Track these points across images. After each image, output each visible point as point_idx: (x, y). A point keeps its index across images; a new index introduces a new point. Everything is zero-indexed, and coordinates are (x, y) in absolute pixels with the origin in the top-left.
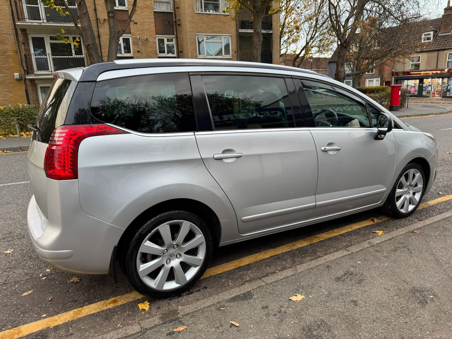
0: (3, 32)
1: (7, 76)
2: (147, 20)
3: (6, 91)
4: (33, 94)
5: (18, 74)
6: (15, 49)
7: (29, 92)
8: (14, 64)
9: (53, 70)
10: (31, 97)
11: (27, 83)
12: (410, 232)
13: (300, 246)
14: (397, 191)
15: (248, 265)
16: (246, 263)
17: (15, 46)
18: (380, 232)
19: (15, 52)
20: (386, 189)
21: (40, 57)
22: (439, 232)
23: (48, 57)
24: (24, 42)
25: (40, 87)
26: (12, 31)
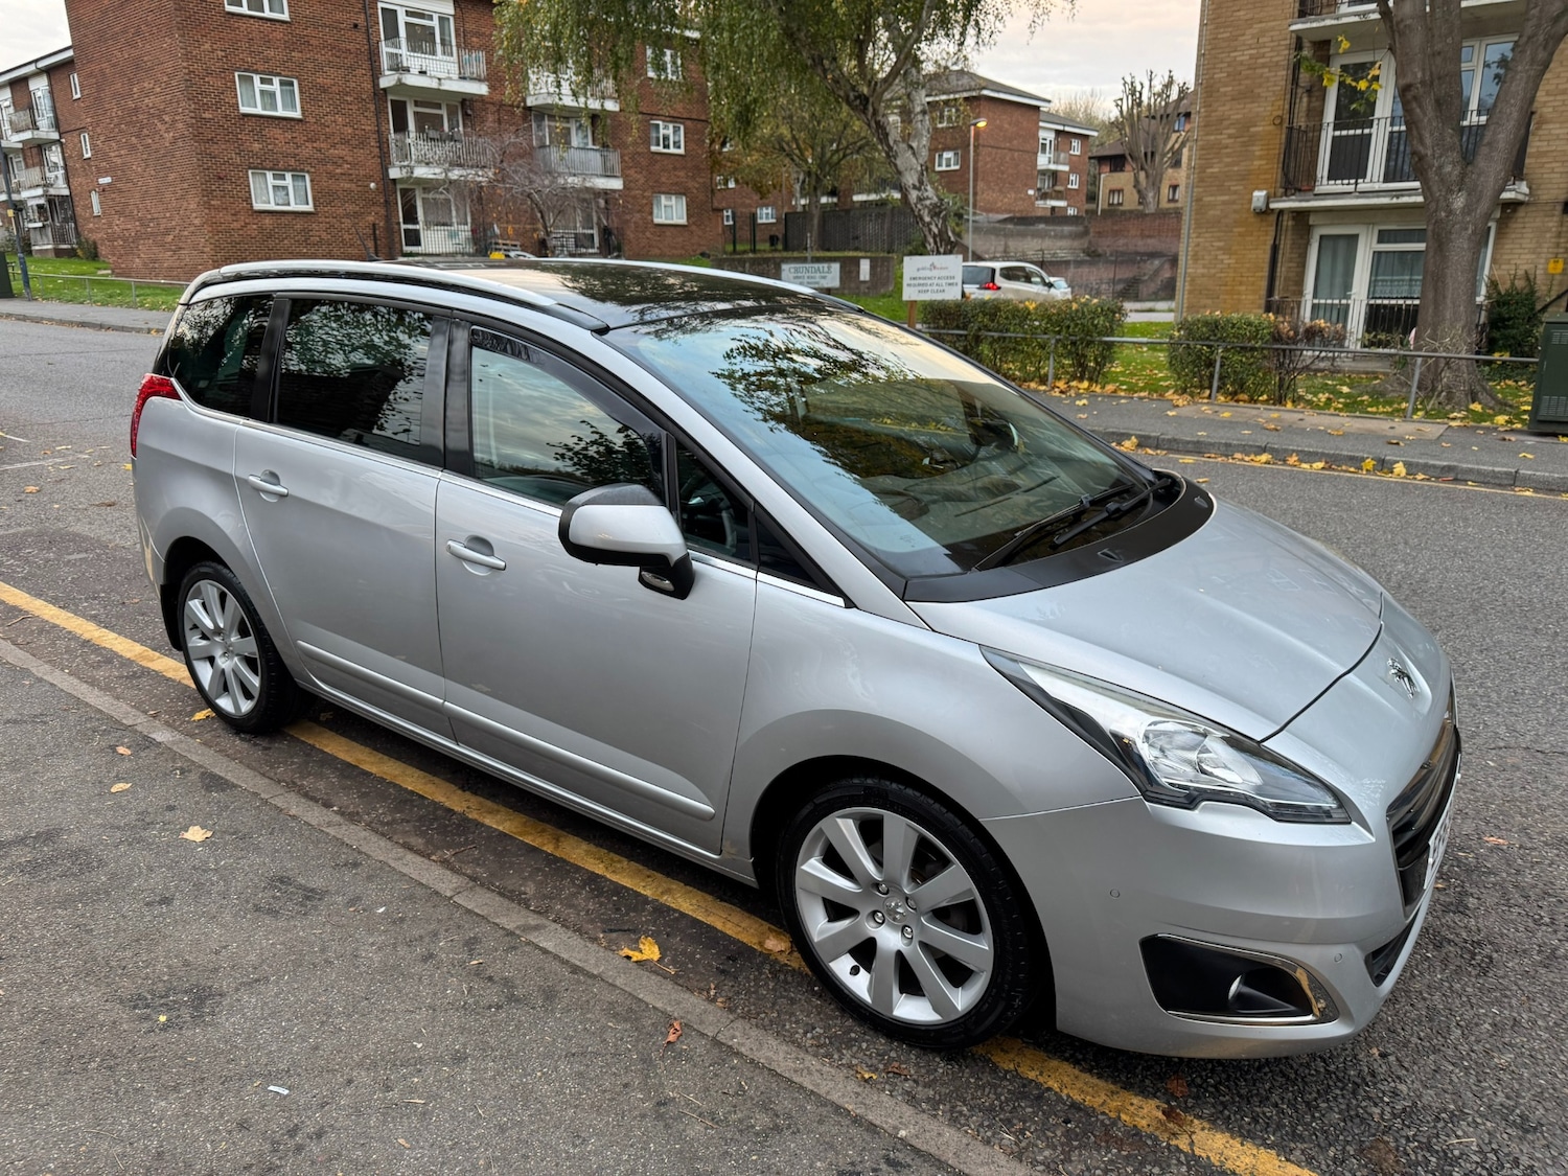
0: (1262, 61)
1: (1234, 202)
3: (1219, 249)
4: (1291, 260)
5: (1264, 193)
6: (1280, 113)
7: (1281, 252)
8: (1261, 162)
9: (1375, 179)
10: (1281, 271)
11: (1285, 223)
12: (668, 1019)
13: (488, 821)
14: (804, 867)
15: (367, 774)
16: (374, 770)
17: (1281, 102)
18: (650, 951)
19: (1278, 122)
20: (711, 810)
21: (1351, 132)
22: (705, 1106)
23: (1374, 130)
24: (1311, 87)
25: (1321, 237)
26: (1287, 52)
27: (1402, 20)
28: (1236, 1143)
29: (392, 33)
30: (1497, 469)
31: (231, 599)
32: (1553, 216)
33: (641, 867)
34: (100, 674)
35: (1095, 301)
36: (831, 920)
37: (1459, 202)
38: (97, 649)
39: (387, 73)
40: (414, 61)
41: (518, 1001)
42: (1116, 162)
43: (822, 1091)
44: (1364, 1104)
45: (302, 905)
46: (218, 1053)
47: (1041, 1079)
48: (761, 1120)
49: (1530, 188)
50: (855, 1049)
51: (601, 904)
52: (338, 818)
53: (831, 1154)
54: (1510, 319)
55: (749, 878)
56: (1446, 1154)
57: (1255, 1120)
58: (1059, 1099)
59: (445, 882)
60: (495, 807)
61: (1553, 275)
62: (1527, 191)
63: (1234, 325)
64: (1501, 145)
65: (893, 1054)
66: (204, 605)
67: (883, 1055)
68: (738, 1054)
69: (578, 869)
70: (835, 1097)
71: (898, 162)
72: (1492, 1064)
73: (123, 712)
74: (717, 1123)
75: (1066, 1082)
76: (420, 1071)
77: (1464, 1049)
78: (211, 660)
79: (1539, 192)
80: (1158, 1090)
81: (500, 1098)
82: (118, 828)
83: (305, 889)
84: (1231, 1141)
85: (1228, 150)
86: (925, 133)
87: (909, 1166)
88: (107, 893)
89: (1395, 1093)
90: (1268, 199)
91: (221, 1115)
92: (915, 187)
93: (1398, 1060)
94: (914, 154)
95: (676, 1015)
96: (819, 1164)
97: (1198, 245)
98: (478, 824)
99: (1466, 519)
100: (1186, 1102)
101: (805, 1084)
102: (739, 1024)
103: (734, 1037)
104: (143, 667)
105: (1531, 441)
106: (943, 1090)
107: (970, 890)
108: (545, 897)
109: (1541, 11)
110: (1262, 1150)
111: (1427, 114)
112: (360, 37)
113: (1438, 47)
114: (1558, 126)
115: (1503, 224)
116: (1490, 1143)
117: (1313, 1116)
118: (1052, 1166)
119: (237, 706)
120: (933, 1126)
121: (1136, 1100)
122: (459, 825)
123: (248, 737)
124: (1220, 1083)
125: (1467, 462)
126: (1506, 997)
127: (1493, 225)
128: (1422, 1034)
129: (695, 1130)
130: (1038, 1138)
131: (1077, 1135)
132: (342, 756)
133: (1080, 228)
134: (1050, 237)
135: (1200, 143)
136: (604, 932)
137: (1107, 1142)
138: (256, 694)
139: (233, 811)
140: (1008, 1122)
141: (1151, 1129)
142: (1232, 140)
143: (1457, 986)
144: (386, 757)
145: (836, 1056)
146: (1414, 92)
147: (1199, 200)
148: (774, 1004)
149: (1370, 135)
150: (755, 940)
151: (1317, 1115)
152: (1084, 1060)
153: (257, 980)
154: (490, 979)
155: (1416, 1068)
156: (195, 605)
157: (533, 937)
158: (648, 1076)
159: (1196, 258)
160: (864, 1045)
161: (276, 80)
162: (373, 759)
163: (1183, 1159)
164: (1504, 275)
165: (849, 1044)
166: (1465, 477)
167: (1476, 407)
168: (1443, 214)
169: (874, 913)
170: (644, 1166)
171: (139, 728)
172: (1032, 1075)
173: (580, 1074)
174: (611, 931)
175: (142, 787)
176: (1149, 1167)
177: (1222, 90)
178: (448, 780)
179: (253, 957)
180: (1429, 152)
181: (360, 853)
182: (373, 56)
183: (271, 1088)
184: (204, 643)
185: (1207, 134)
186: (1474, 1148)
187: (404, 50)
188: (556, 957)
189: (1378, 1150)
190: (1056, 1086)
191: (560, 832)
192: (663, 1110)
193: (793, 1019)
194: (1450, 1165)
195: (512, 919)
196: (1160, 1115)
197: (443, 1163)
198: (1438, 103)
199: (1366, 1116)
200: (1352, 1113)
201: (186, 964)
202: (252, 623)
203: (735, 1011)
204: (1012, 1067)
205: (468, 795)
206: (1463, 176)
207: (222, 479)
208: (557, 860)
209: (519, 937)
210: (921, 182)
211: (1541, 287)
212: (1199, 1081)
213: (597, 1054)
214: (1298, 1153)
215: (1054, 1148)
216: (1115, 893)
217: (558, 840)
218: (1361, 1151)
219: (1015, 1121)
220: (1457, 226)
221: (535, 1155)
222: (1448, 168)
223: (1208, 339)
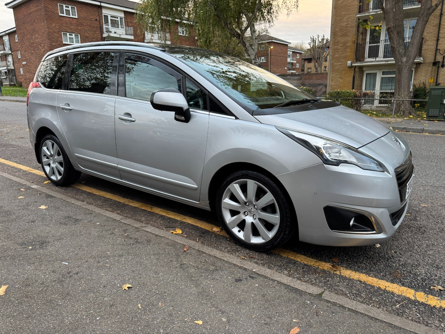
0: (349, 25)
1: (342, 65)
3: (339, 77)
4: (358, 80)
5: (350, 62)
6: (354, 40)
7: (356, 78)
8: (350, 53)
9: (381, 57)
10: (356, 83)
11: (356, 70)
12: (184, 246)
13: (131, 204)
14: (224, 201)
15: (96, 195)
16: (97, 194)
17: (354, 37)
18: (179, 231)
19: (354, 42)
20: (196, 186)
21: (374, 45)
22: (195, 265)
23: (380, 44)
24: (363, 32)
25: (367, 74)
26: (356, 23)
27: (387, 10)
28: (354, 273)
29: (107, 22)
30: (418, 128)
31: (55, 145)
32: (430, 66)
33: (176, 214)
34: (17, 174)
35: (305, 88)
36: (232, 217)
37: (404, 60)
38: (16, 168)
39: (105, 33)
40: (113, 30)
41: (139, 243)
42: (309, 60)
43: (230, 261)
44: (390, 263)
45: (74, 222)
46: (47, 255)
47: (295, 259)
48: (212, 268)
49: (423, 59)
50: (240, 252)
51: (164, 222)
52: (86, 204)
53: (233, 275)
54: (419, 95)
55: (208, 208)
56: (415, 274)
57: (359, 267)
58: (301, 263)
59: (118, 217)
60: (133, 201)
61: (431, 83)
62: (423, 60)
63: (343, 93)
64: (415, 44)
65: (251, 253)
66: (47, 148)
67: (248, 254)
68: (205, 253)
69: (158, 214)
70: (234, 262)
71: (249, 52)
72: (427, 254)
73: (23, 182)
74: (199, 269)
75: (302, 259)
76: (109, 259)
77: (419, 250)
78: (49, 165)
79: (426, 60)
80: (330, 261)
81: (133, 264)
82: (20, 206)
83: (75, 219)
84: (352, 272)
85: (340, 50)
86: (256, 44)
87: (256, 278)
88: (16, 221)
89: (399, 261)
90: (352, 63)
91: (47, 269)
92: (254, 59)
93: (400, 253)
94: (253, 50)
95: (187, 245)
96: (229, 278)
97: (333, 76)
98: (128, 205)
99: (410, 139)
100: (338, 264)
101: (225, 260)
102: (205, 247)
103: (204, 249)
104: (30, 172)
105: (427, 122)
106: (266, 261)
107: (273, 199)
108: (148, 220)
109: (425, 7)
110: (361, 274)
111: (395, 35)
112: (98, 23)
113: (397, 18)
114: (430, 42)
115: (416, 69)
116: (428, 271)
117: (376, 266)
118: (299, 278)
119: (57, 178)
120: (264, 269)
121: (323, 263)
122: (122, 205)
123: (60, 187)
124: (348, 259)
125: (410, 126)
126: (430, 239)
127: (414, 69)
128: (406, 247)
129: (192, 270)
130: (295, 272)
131: (306, 271)
132: (88, 191)
133: (300, 77)
134: (291, 80)
135: (332, 48)
136: (165, 228)
137: (315, 273)
138: (62, 173)
139: (55, 202)
140: (286, 269)
141: (328, 270)
142: (341, 47)
143: (415, 237)
144: (101, 191)
145: (234, 254)
146: (391, 29)
147: (333, 64)
148: (216, 243)
149: (379, 45)
150: (210, 229)
151: (377, 266)
152: (308, 254)
153: (60, 239)
154: (131, 238)
155: (405, 255)
156: (45, 148)
157: (144, 229)
158: (178, 259)
159: (332, 80)
160: (242, 252)
161: (74, 35)
162: (97, 191)
163: (338, 276)
164: (417, 83)
165: (238, 251)
166: (409, 130)
167: (411, 116)
168: (400, 63)
169: (245, 212)
170: (176, 279)
171: (27, 185)
172: (292, 258)
173: (157, 259)
174: (167, 227)
175: (28, 197)
176: (328, 278)
177: (338, 34)
178: (119, 196)
179: (59, 234)
180: (396, 46)
181: (92, 211)
182: (101, 28)
183: (63, 263)
184: (47, 160)
185: (334, 46)
186: (424, 272)
187: (110, 27)
188: (151, 233)
189: (395, 273)
190: (299, 260)
191: (152, 206)
192: (182, 266)
193: (221, 246)
194: (417, 276)
195: (138, 225)
196: (331, 266)
197: (115, 279)
198: (398, 33)
199: (391, 266)
200: (387, 265)
201: (39, 236)
202: (62, 152)
203: (204, 244)
204: (286, 256)
205: (125, 199)
206: (405, 52)
207: (53, 108)
208: (151, 212)
209: (140, 229)
210: (255, 58)
211: (428, 87)
212: (342, 259)
213: (162, 254)
214: (372, 274)
215: (300, 274)
216: (316, 193)
217: (152, 208)
218: (390, 274)
219: (288, 268)
220: (404, 66)
221: (143, 277)
222: (401, 51)
223: (336, 97)
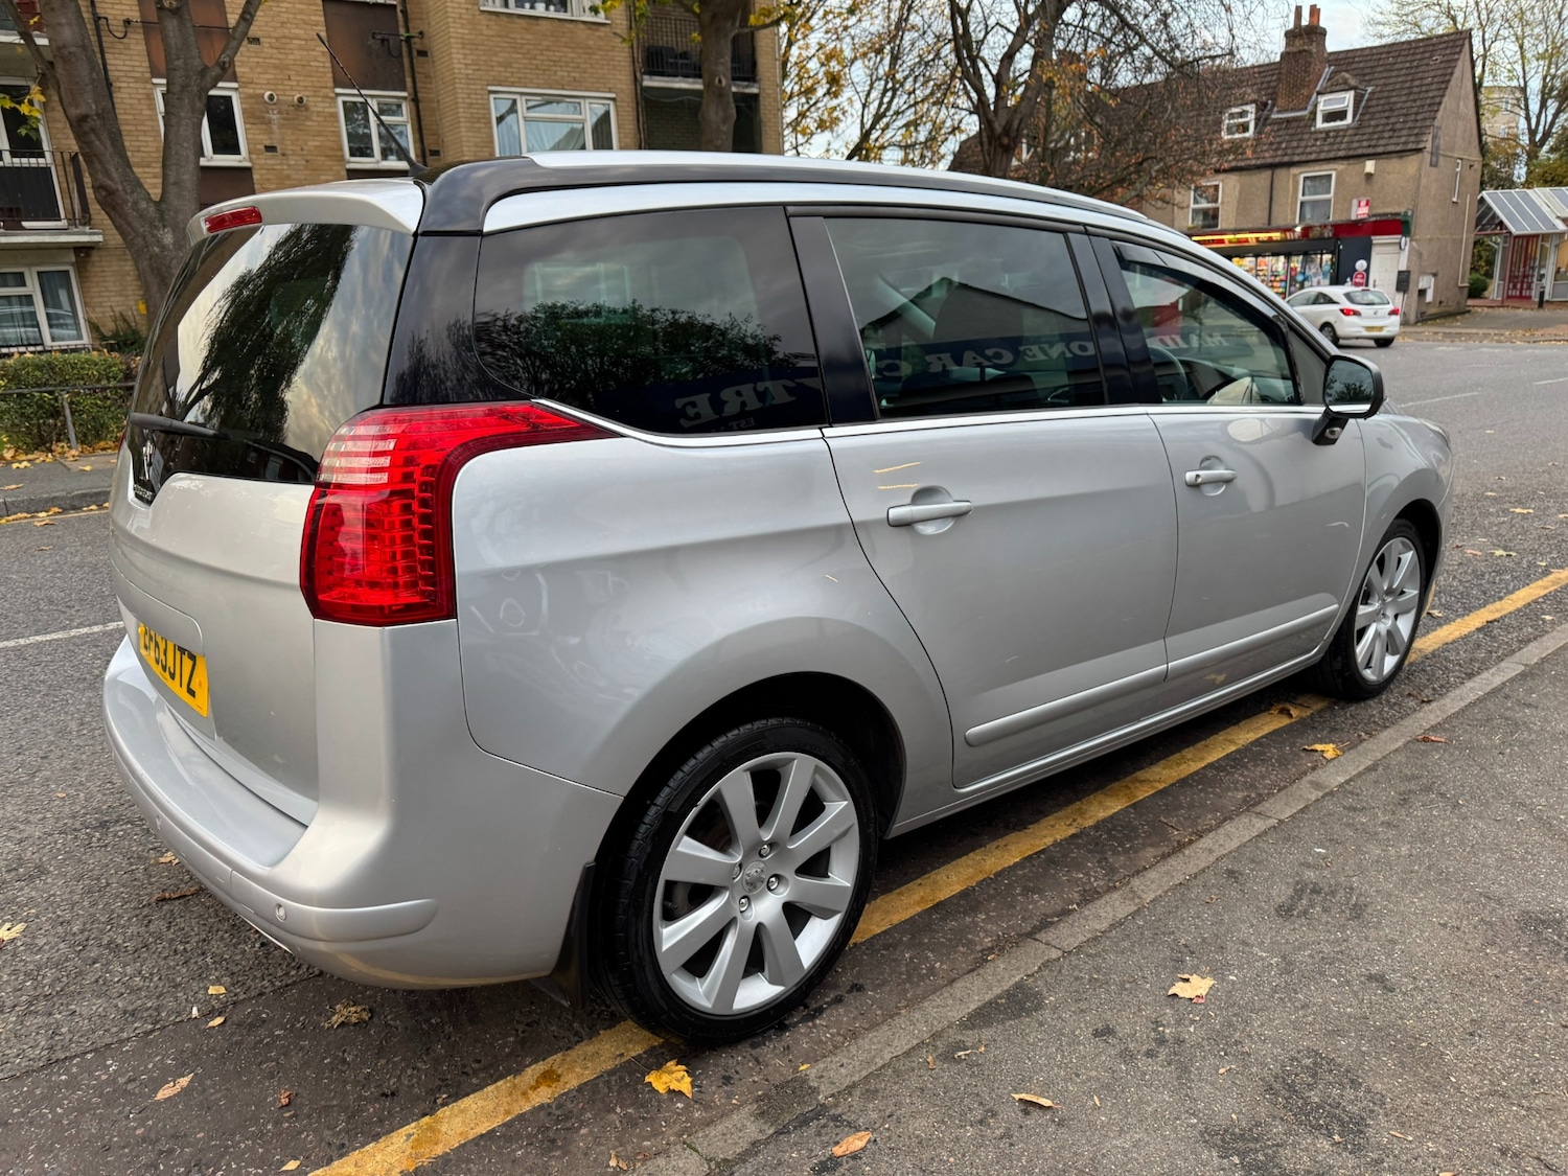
2: (298, 31)
12: (1416, 742)
18: (1325, 748)
37: (168, 238)
115: (81, 267)
146: (90, 123)
164: (100, 317)
168: (157, 249)
180: (120, 188)
206: (161, 212)
220: (174, 262)
222: (143, 204)
